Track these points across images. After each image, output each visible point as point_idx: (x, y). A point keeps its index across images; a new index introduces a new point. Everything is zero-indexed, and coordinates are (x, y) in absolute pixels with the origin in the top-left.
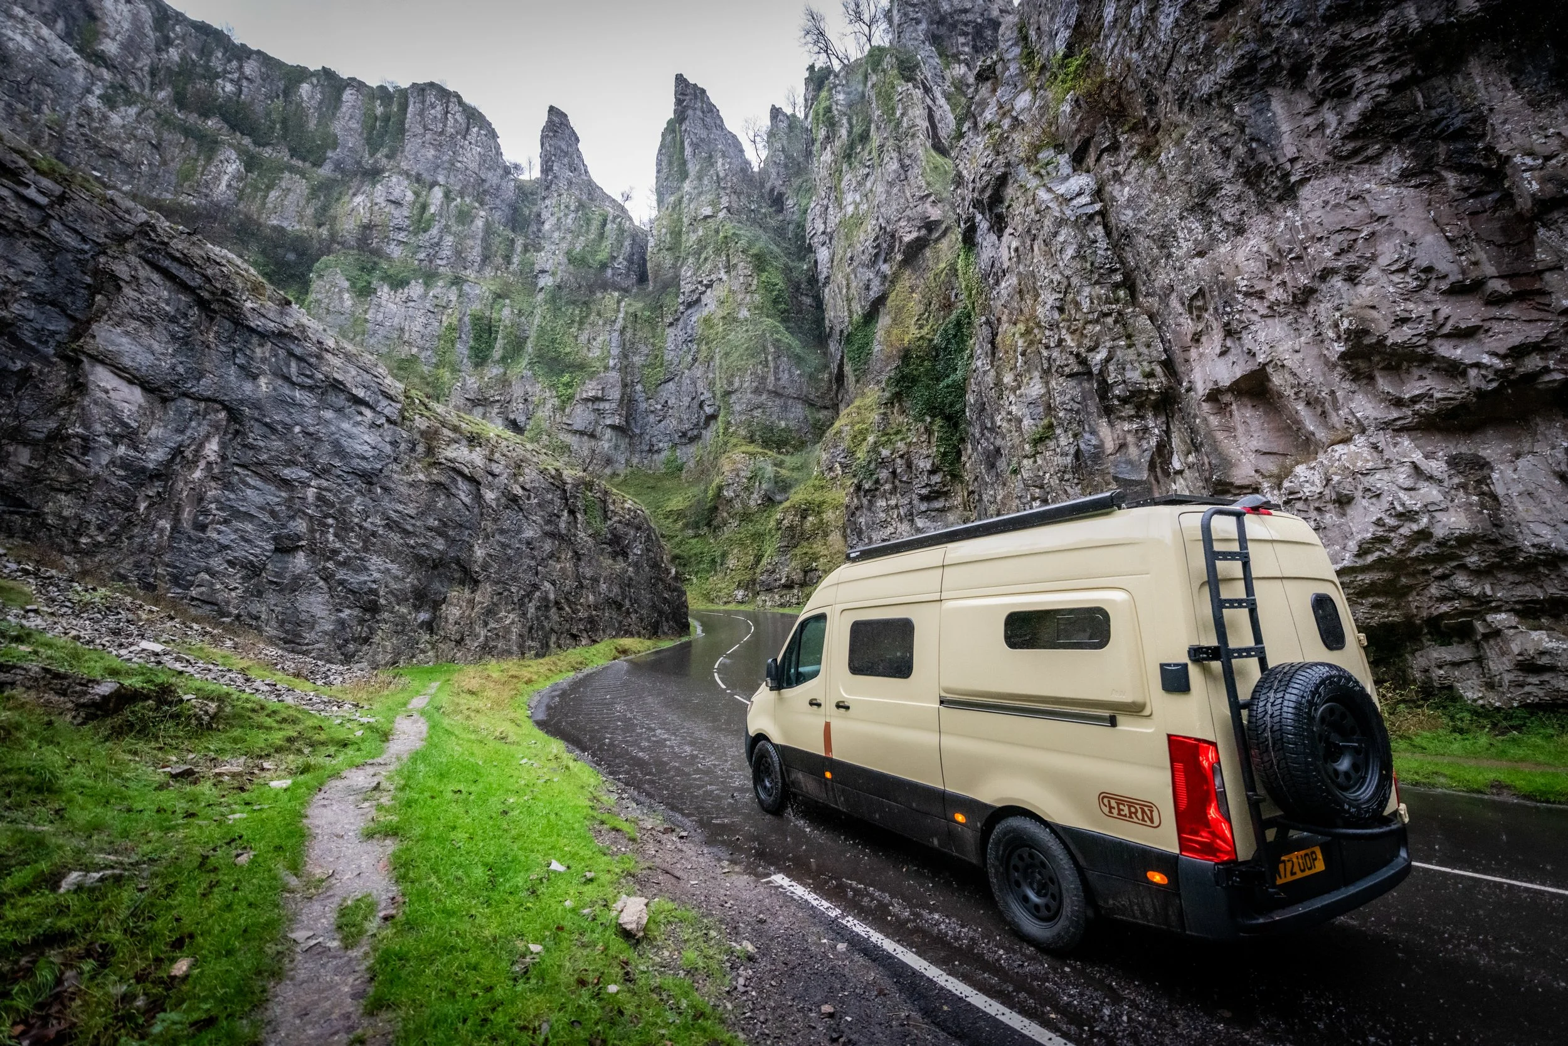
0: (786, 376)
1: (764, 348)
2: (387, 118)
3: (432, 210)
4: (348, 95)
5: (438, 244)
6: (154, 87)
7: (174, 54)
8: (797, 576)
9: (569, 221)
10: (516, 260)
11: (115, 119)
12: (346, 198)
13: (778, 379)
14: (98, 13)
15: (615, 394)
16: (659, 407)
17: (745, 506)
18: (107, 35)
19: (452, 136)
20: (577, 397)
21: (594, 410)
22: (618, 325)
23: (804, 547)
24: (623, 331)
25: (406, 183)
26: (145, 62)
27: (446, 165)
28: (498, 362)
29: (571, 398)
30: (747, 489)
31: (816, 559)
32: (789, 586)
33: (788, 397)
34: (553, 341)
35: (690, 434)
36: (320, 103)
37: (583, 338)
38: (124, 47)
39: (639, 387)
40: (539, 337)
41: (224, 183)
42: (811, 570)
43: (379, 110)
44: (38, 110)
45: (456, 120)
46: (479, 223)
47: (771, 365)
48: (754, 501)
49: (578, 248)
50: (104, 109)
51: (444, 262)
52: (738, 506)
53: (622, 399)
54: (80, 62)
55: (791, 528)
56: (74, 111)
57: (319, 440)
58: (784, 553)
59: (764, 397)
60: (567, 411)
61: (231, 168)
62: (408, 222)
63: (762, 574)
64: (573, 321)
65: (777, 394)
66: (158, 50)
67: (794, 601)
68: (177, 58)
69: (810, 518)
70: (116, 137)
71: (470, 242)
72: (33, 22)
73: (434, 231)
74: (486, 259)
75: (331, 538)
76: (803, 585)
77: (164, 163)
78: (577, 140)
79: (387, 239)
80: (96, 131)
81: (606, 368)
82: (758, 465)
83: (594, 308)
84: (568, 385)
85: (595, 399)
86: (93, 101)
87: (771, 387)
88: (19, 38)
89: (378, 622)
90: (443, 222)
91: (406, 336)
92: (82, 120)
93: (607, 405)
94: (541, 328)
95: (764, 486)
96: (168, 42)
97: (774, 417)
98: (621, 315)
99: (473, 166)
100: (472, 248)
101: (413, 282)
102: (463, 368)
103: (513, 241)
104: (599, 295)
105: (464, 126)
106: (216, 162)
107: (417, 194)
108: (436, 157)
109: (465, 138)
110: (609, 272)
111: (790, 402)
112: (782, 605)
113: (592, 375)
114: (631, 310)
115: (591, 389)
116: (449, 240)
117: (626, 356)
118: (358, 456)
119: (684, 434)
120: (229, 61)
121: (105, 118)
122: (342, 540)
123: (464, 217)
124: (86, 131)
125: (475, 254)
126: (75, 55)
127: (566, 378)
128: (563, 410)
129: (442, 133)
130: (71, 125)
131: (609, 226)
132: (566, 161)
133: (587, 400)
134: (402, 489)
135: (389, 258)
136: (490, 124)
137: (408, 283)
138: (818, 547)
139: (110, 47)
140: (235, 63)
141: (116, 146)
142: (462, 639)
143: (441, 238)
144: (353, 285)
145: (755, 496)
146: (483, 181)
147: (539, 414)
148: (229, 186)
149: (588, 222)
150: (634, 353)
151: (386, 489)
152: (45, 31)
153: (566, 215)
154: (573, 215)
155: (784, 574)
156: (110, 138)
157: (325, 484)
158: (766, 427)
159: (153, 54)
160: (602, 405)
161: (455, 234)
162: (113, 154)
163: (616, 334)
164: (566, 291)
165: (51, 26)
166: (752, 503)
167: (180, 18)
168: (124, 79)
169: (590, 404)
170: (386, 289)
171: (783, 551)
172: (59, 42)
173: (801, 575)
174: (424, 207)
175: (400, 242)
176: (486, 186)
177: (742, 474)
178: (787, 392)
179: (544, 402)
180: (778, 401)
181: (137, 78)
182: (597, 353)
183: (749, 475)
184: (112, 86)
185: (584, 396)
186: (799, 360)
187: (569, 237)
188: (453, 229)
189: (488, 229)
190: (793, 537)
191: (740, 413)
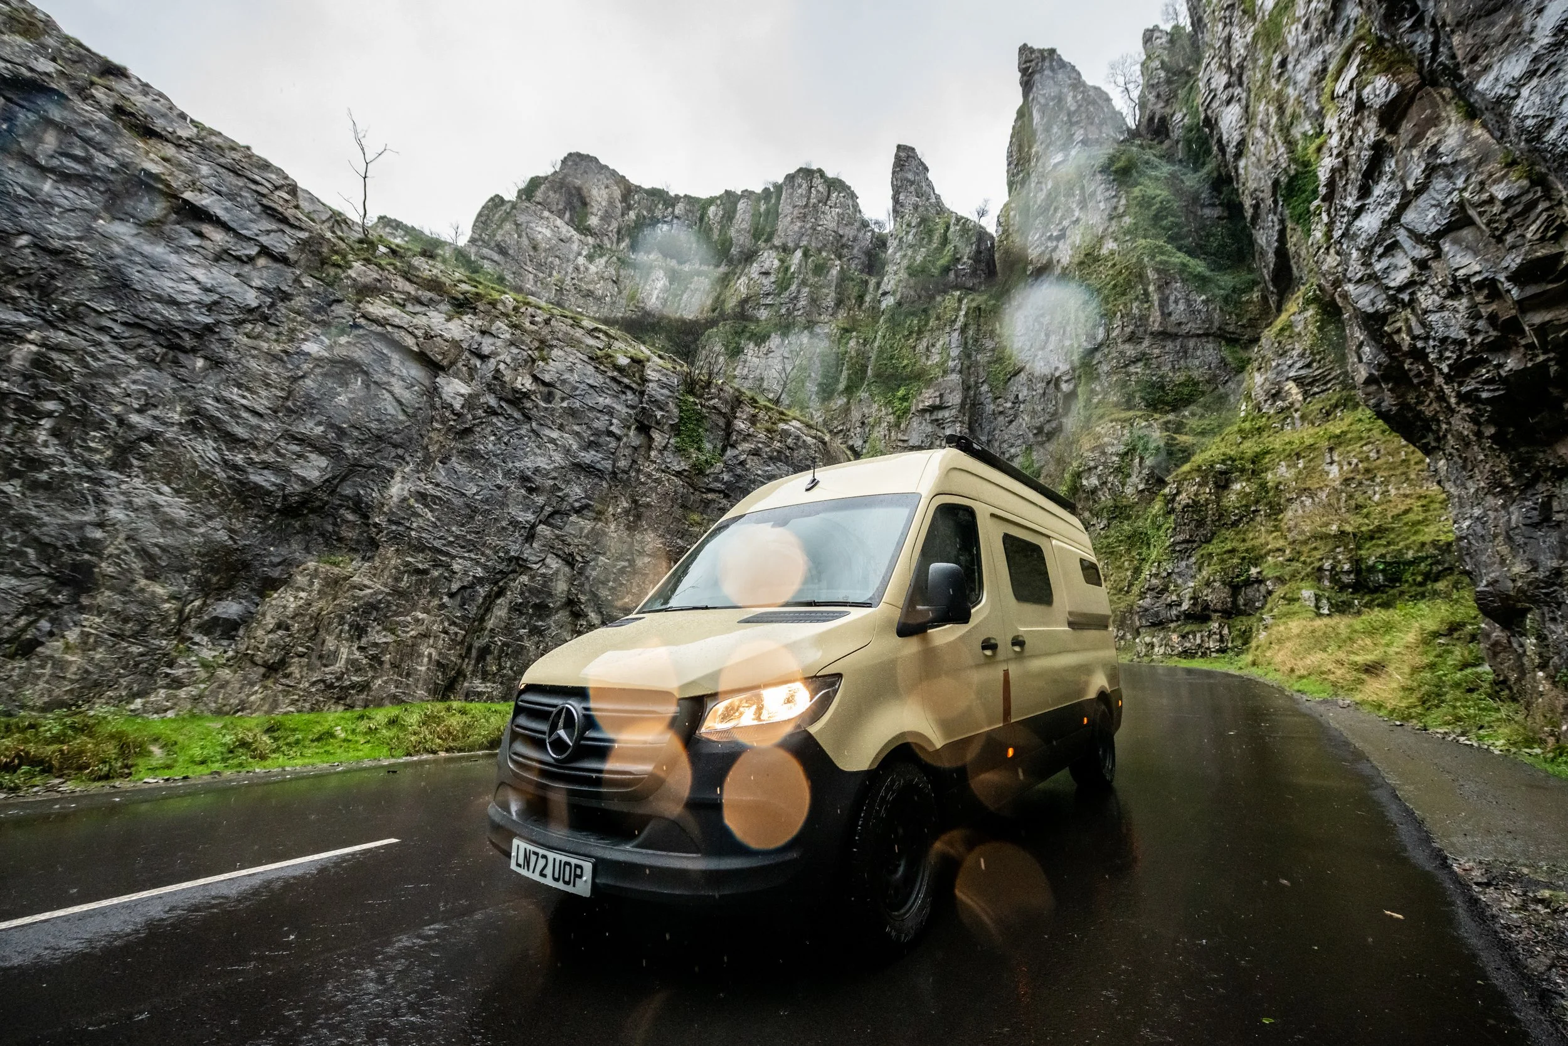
0: (1182, 306)
1: (1141, 276)
2: (768, 212)
3: (792, 270)
4: (741, 206)
5: (796, 298)
6: (619, 241)
7: (632, 215)
8: (1215, 596)
9: (910, 237)
10: (868, 298)
11: (593, 268)
12: (732, 283)
13: (1166, 315)
14: (588, 200)
15: (955, 399)
16: (1009, 405)
17: (1116, 495)
18: (592, 214)
19: (815, 206)
20: (913, 409)
21: (932, 422)
22: (958, 325)
23: (1228, 540)
24: (964, 329)
25: (774, 254)
26: (614, 226)
27: (810, 231)
28: (842, 393)
29: (906, 411)
30: (1119, 470)
31: (1257, 561)
32: (1199, 615)
33: (1188, 336)
34: (892, 358)
35: (1047, 428)
36: (722, 218)
37: (922, 346)
38: (602, 219)
39: (985, 388)
40: (879, 356)
41: (655, 297)
42: (1248, 583)
43: (763, 208)
44: (550, 275)
45: (818, 191)
46: (834, 272)
47: (1155, 298)
48: (1135, 483)
49: (919, 259)
50: (587, 264)
51: (800, 313)
52: (1105, 498)
53: (963, 404)
54: (576, 236)
55: (1195, 506)
56: (570, 270)
57: (78, 265)
58: (1185, 554)
59: (1146, 343)
60: (903, 426)
61: (659, 285)
62: (774, 286)
63: (1142, 596)
64: (911, 333)
65: (1164, 335)
66: (623, 215)
67: (1212, 644)
68: (634, 218)
69: (1237, 487)
70: (592, 282)
71: (826, 291)
72: (552, 217)
73: (793, 287)
74: (839, 303)
75: (41, 436)
76: (1230, 613)
77: (620, 292)
78: (926, 169)
79: (758, 306)
80: (580, 280)
81: (945, 372)
82: (1137, 433)
83: (933, 313)
84: (904, 399)
85: (933, 409)
86: (581, 260)
87: (1156, 327)
88: (544, 230)
89: (82, 609)
90: (801, 276)
91: (765, 385)
92: (574, 275)
93: (946, 414)
94: (881, 350)
95: (1148, 462)
96: (629, 207)
97: (1165, 369)
98: (962, 313)
99: (833, 225)
100: (827, 295)
101: (773, 335)
102: (811, 404)
103: (866, 282)
104: (939, 299)
105: (825, 194)
106: (650, 282)
107: (782, 261)
108: (801, 228)
109: (825, 204)
110: (952, 275)
111: (1191, 344)
112: (1186, 654)
113: (929, 383)
114: (974, 304)
115: (928, 397)
116: (805, 290)
117: (969, 356)
118: (159, 299)
119: (1040, 430)
120: (666, 209)
121: (587, 269)
122: (68, 444)
123: (820, 269)
124: (576, 281)
125: (830, 301)
126: (574, 232)
127: (901, 392)
128: (899, 427)
129: (806, 206)
130: (568, 280)
131: (952, 229)
132: (912, 189)
133: (924, 411)
134: (253, 364)
135: (758, 321)
136: (849, 188)
137: (769, 337)
138: (1262, 535)
139: (593, 221)
140: (670, 210)
141: (591, 287)
142: (283, 663)
143: (799, 291)
144: (727, 348)
145: (1134, 479)
146: (841, 236)
147: (875, 434)
148: (658, 297)
149: (930, 233)
150: (978, 351)
151: (216, 363)
152: (559, 222)
153: (907, 233)
154: (914, 230)
155: (1187, 594)
156: (587, 283)
157: (61, 337)
158: (1153, 385)
159: (620, 219)
160: (940, 415)
161: (811, 286)
162: (589, 294)
163: (956, 335)
164: (905, 306)
165: (561, 217)
166: (1129, 490)
167: (638, 189)
168: (601, 241)
169: (927, 416)
170: (752, 345)
171: (1180, 551)
172: (566, 227)
173: (1225, 593)
174: (787, 269)
175: (766, 305)
176: (844, 240)
177: (1109, 450)
178: (1185, 329)
179: (879, 421)
180: (1170, 345)
181: (609, 239)
182: (936, 359)
183: (1122, 449)
184: (594, 247)
185: (921, 406)
186: (1202, 282)
187: (910, 252)
188: (810, 282)
189: (844, 277)
190: (1201, 524)
191: (1108, 374)
